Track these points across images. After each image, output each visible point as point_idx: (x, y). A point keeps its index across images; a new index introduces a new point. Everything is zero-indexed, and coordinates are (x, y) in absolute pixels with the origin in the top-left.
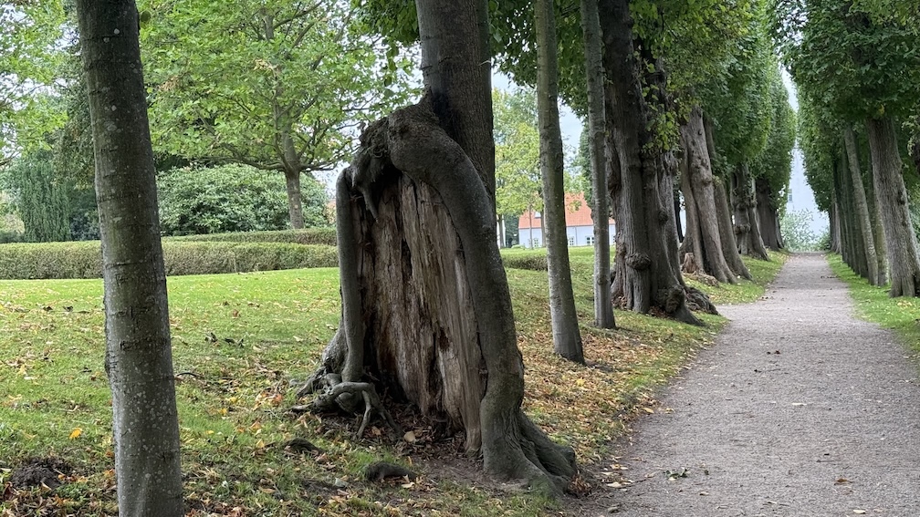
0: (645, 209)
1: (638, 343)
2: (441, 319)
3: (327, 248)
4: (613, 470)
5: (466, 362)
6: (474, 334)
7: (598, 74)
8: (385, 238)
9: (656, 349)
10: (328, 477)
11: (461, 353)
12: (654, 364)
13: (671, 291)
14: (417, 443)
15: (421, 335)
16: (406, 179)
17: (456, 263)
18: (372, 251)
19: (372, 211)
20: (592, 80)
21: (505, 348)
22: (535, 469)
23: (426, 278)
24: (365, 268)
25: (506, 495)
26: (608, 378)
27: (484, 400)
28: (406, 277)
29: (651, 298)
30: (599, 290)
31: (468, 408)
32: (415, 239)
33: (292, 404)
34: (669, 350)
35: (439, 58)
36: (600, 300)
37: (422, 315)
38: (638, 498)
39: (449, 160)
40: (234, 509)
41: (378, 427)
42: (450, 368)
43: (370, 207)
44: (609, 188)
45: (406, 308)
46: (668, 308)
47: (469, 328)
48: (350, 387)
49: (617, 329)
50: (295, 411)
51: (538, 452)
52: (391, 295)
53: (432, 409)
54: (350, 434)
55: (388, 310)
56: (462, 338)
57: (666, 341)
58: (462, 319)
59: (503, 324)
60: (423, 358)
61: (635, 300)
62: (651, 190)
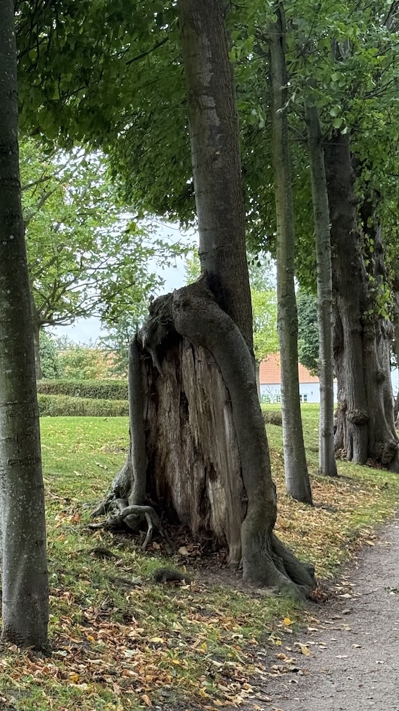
0: (364, 370)
1: (357, 490)
2: (211, 456)
3: (67, 399)
4: (343, 586)
5: (231, 492)
6: (238, 469)
7: (326, 249)
8: (166, 390)
9: (374, 495)
10: (126, 576)
11: (226, 483)
12: (372, 507)
13: (386, 445)
14: (189, 556)
15: (195, 469)
16: (186, 342)
17: (225, 411)
18: (156, 400)
19: (158, 367)
20: (321, 254)
21: (262, 480)
22: (284, 578)
23: (200, 423)
24: (150, 414)
25: (262, 597)
26: (334, 516)
27: (244, 522)
28: (183, 420)
29: (368, 450)
30: (324, 442)
31: (231, 529)
32: (192, 391)
33: (88, 523)
34: (385, 496)
35: (214, 246)
36: (324, 451)
37: (196, 452)
38: (365, 605)
39: (222, 329)
40: (65, 593)
41: (158, 543)
42: (217, 495)
43: (156, 364)
44: (334, 350)
45: (182, 447)
46: (384, 460)
47: (233, 465)
48: (136, 509)
49: (339, 477)
50: (91, 528)
51: (285, 566)
52: (170, 436)
53: (201, 528)
54: (136, 547)
55: (167, 448)
56: (228, 472)
57: (382, 489)
58: (229, 456)
59: (261, 461)
60: (196, 487)
61: (354, 452)
62: (370, 352)
